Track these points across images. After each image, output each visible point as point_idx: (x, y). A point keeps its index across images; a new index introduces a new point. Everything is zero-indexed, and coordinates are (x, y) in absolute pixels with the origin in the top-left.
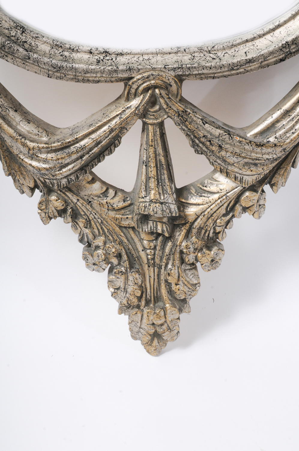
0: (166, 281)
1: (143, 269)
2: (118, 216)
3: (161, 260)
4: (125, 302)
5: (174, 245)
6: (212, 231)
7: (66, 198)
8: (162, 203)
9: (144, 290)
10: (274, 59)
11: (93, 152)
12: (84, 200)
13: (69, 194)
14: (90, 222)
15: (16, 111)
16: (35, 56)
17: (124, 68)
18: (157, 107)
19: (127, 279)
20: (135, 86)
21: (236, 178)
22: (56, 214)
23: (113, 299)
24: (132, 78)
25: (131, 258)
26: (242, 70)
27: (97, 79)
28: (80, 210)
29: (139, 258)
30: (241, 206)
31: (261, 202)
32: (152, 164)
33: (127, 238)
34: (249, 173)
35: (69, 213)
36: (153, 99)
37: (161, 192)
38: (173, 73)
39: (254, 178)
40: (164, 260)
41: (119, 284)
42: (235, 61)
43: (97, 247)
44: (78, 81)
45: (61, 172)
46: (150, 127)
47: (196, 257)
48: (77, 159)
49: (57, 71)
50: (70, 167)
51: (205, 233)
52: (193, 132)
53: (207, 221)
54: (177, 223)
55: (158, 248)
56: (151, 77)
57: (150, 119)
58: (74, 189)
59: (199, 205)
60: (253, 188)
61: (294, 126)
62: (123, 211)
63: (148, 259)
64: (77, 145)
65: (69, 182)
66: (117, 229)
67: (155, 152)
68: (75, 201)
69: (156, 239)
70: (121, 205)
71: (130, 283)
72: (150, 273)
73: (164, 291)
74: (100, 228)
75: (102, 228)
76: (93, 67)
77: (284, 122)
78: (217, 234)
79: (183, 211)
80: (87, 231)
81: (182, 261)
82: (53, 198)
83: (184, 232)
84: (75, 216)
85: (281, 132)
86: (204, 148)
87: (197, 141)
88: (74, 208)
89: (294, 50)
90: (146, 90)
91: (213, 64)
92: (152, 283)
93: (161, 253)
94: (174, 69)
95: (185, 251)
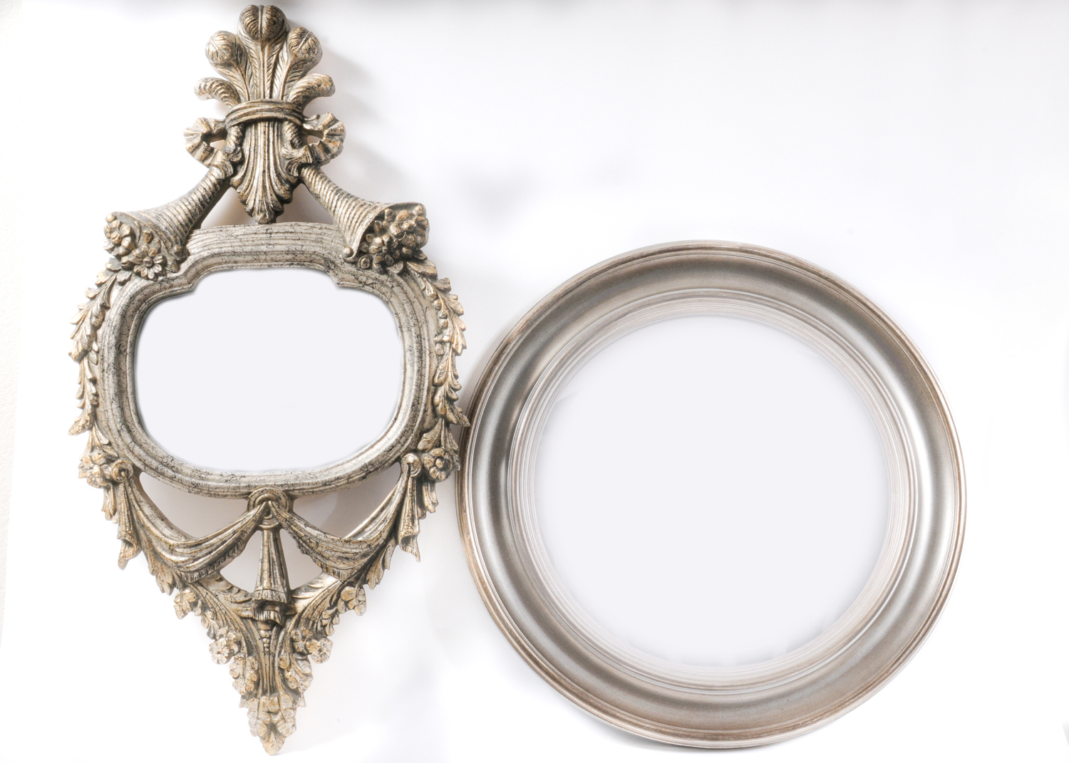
0: (280, 668)
1: (259, 658)
2: (239, 608)
3: (276, 649)
4: (244, 690)
5: (286, 633)
6: (319, 624)
7: (197, 592)
8: (272, 590)
9: (261, 678)
10: (358, 477)
11: (219, 549)
12: (212, 594)
13: (200, 588)
14: (217, 615)
15: (163, 520)
16: (180, 475)
17: (245, 485)
18: (271, 516)
19: (245, 664)
20: (253, 499)
21: (334, 572)
22: (189, 607)
23: (234, 690)
24: (251, 493)
25: (250, 646)
26: (333, 486)
27: (225, 493)
28: (209, 603)
29: (257, 647)
30: (343, 600)
31: (360, 598)
32: (266, 560)
33: (246, 628)
34: (341, 566)
35: (199, 605)
36: (267, 510)
37: (272, 582)
38: (281, 489)
39: (349, 571)
40: (278, 649)
41: (238, 672)
42: (327, 478)
43: (221, 636)
44: (211, 496)
45: (194, 564)
46: (265, 532)
47: (305, 645)
48: (207, 554)
49: (195, 487)
50: (201, 560)
51: (313, 625)
52: (296, 533)
53: (313, 613)
54: (288, 614)
55: (273, 637)
56: (265, 491)
57: (265, 525)
58: (204, 584)
59: (306, 598)
60: (351, 584)
61: (377, 528)
62: (244, 604)
63: (264, 648)
64: (207, 543)
65: (200, 576)
66: (238, 619)
67: (269, 551)
68: (204, 594)
69: (271, 630)
70: (242, 599)
71: (248, 668)
72: (266, 660)
73: (278, 679)
74: (224, 619)
75: (226, 619)
76: (222, 484)
77: (371, 527)
78: (324, 627)
79: (294, 604)
80: (214, 622)
81: (294, 650)
82: (187, 591)
83: (294, 620)
84: (205, 608)
85: (367, 534)
86: (307, 547)
87: (301, 542)
88: (204, 602)
89: (372, 470)
90: (261, 502)
91: (310, 481)
92: (268, 671)
93: (275, 642)
94: (282, 485)
95: (294, 637)
